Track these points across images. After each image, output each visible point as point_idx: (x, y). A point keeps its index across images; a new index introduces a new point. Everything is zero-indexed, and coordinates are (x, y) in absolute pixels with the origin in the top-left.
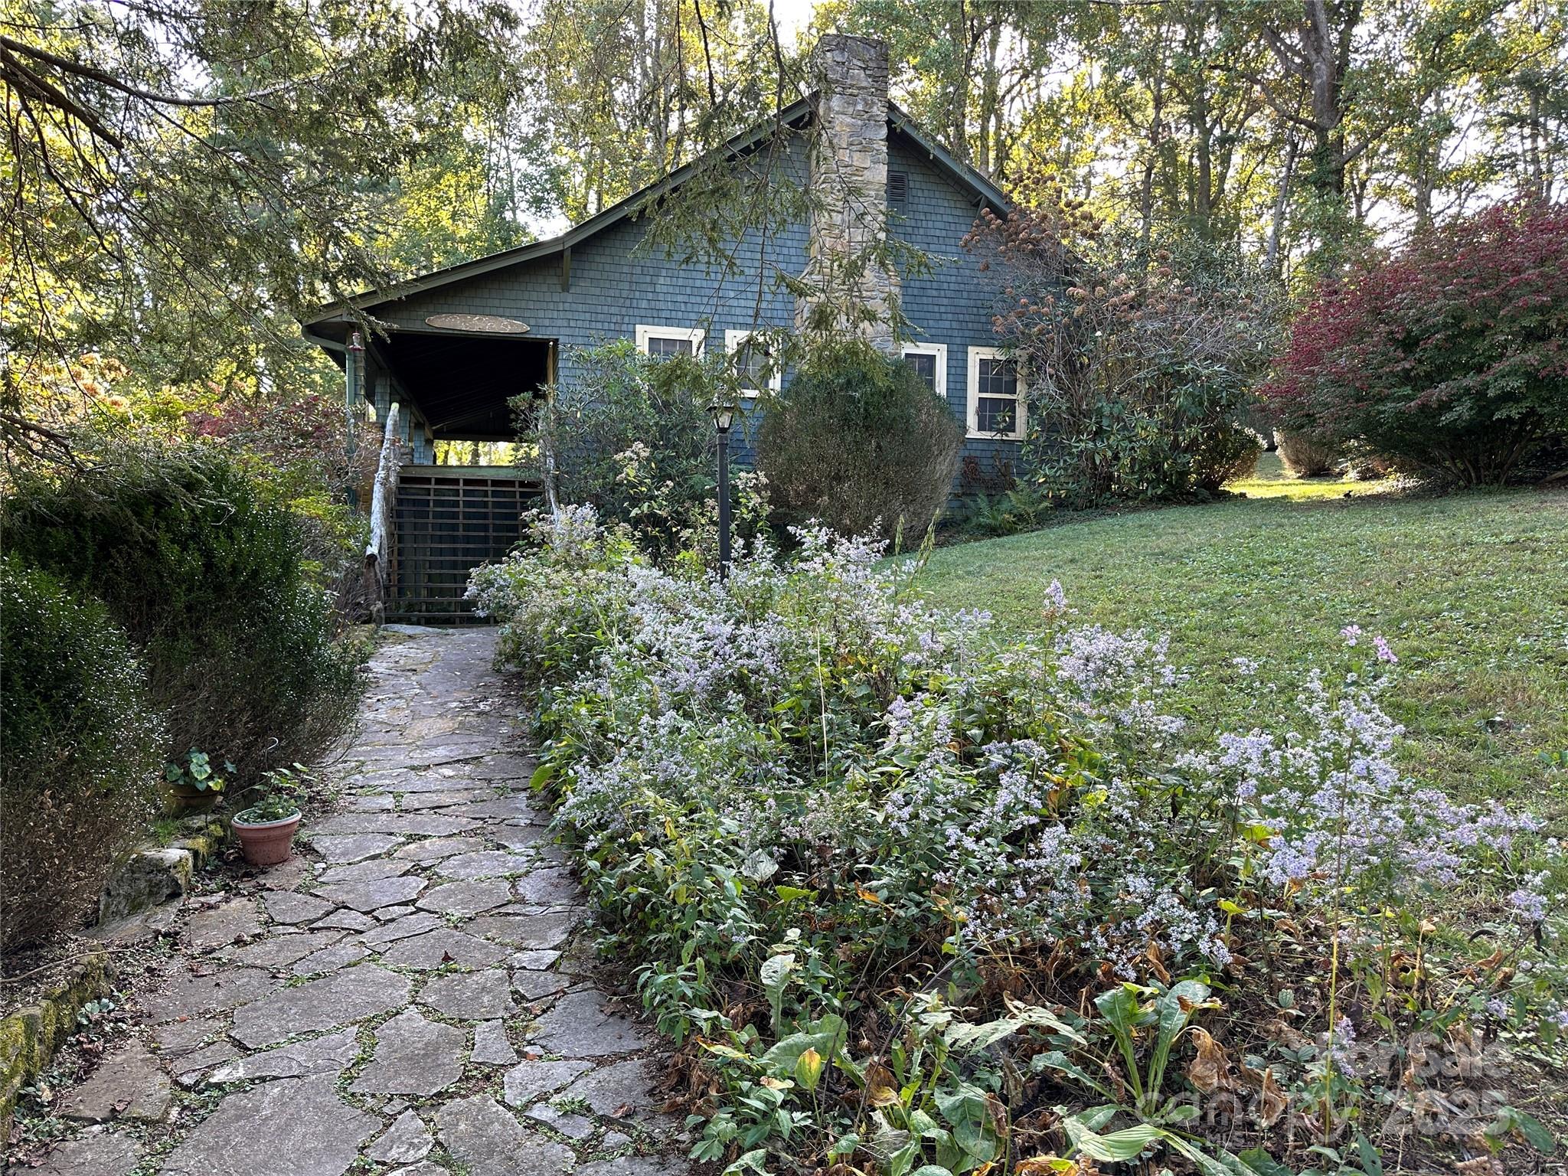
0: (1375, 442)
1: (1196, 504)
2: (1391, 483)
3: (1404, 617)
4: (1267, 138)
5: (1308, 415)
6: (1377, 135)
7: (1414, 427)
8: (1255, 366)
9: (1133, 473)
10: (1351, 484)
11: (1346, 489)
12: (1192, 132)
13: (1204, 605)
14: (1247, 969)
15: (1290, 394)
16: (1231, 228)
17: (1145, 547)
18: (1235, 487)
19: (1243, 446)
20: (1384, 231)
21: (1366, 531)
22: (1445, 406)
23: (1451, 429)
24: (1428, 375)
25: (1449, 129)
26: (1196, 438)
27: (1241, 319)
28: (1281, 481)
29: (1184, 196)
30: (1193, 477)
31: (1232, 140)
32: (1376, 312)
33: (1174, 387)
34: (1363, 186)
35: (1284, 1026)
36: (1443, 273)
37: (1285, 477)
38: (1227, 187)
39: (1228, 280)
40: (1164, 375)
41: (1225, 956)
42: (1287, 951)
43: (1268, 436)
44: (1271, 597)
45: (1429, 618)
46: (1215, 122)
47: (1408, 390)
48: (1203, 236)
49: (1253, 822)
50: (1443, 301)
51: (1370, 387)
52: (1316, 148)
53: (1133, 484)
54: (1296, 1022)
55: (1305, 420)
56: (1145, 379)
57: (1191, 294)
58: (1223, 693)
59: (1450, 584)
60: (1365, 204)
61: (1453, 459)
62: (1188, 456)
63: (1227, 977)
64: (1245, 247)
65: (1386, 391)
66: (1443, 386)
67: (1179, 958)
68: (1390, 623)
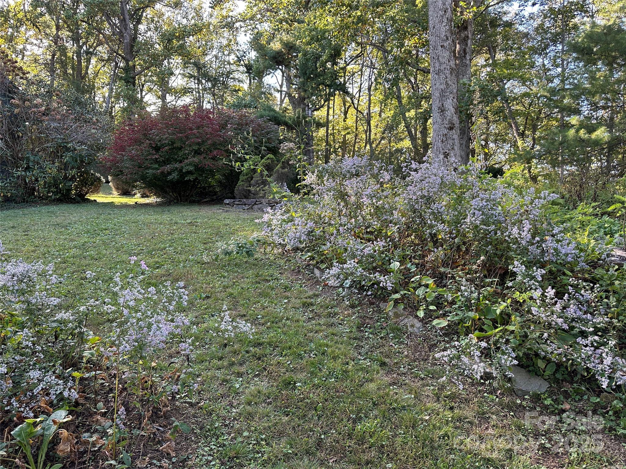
0: (146, 184)
1: (74, 203)
2: (152, 199)
3: (154, 250)
4: (106, 57)
5: (121, 171)
6: (147, 68)
7: (159, 180)
8: (100, 148)
9: (45, 188)
10: (137, 199)
11: (136, 200)
12: (73, 45)
13: (76, 247)
14: (86, 398)
15: (115, 162)
16: (91, 89)
17: (50, 222)
18: (92, 197)
19: (95, 181)
20: (151, 105)
21: (142, 217)
22: (169, 173)
23: (171, 181)
24: (164, 161)
25: (172, 74)
26: (74, 175)
27: (94, 129)
28: (111, 196)
29: (70, 71)
30: (73, 192)
31: (91, 53)
32: (145, 135)
33: (64, 153)
34: (143, 86)
35: (99, 417)
36: (167, 126)
37: (113, 194)
38: (89, 72)
39: (88, 111)
40: (60, 146)
41: (75, 395)
42: (102, 387)
43: (106, 178)
44: (104, 243)
45: (162, 250)
46: (84, 44)
47: (157, 166)
48: (78, 90)
49: (90, 337)
50: (167, 135)
51: (144, 163)
52: (125, 67)
53: (45, 193)
54: (104, 415)
55: (120, 173)
56: (50, 147)
57: (71, 114)
58: (82, 284)
59: (170, 238)
60: (144, 93)
61: (172, 192)
62: (71, 183)
63: (77, 404)
64: (96, 98)
65: (149, 165)
66: (168, 166)
67: (55, 402)
68: (148, 252)
